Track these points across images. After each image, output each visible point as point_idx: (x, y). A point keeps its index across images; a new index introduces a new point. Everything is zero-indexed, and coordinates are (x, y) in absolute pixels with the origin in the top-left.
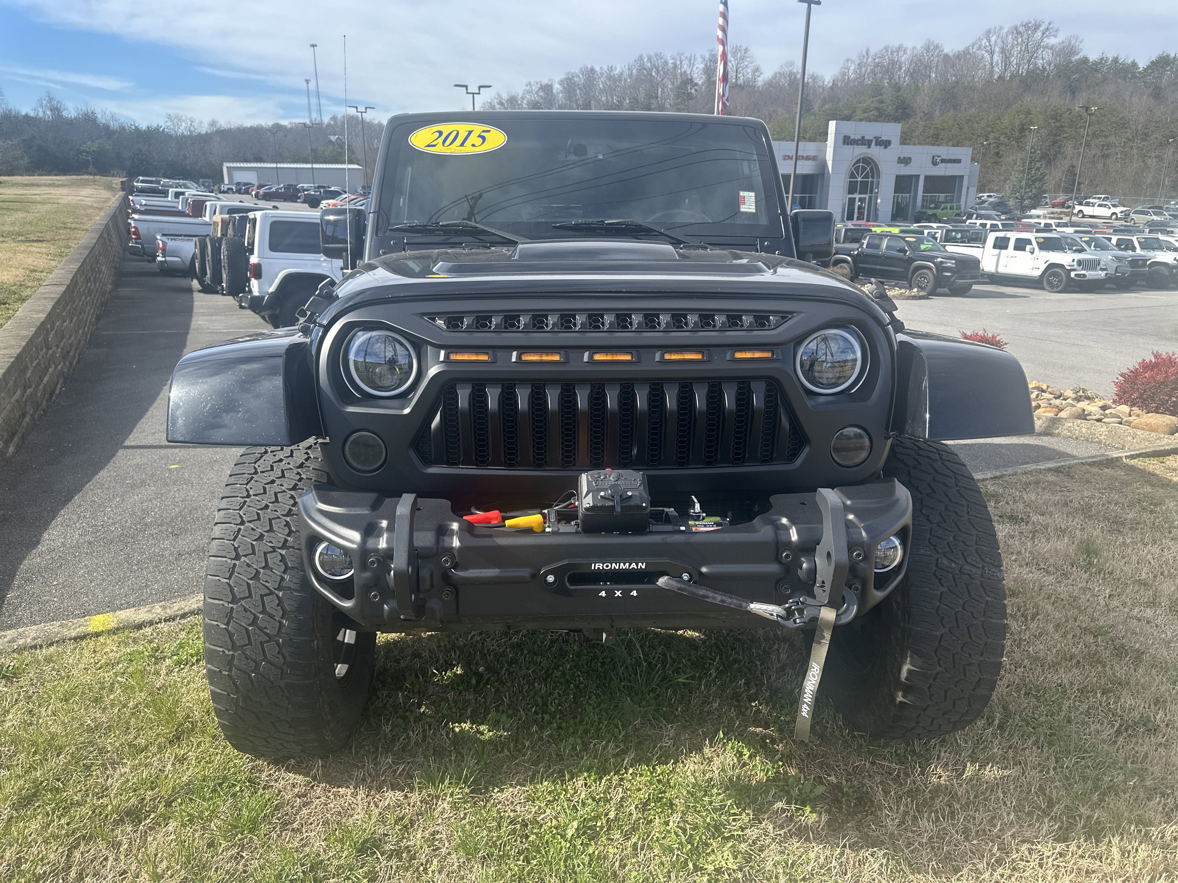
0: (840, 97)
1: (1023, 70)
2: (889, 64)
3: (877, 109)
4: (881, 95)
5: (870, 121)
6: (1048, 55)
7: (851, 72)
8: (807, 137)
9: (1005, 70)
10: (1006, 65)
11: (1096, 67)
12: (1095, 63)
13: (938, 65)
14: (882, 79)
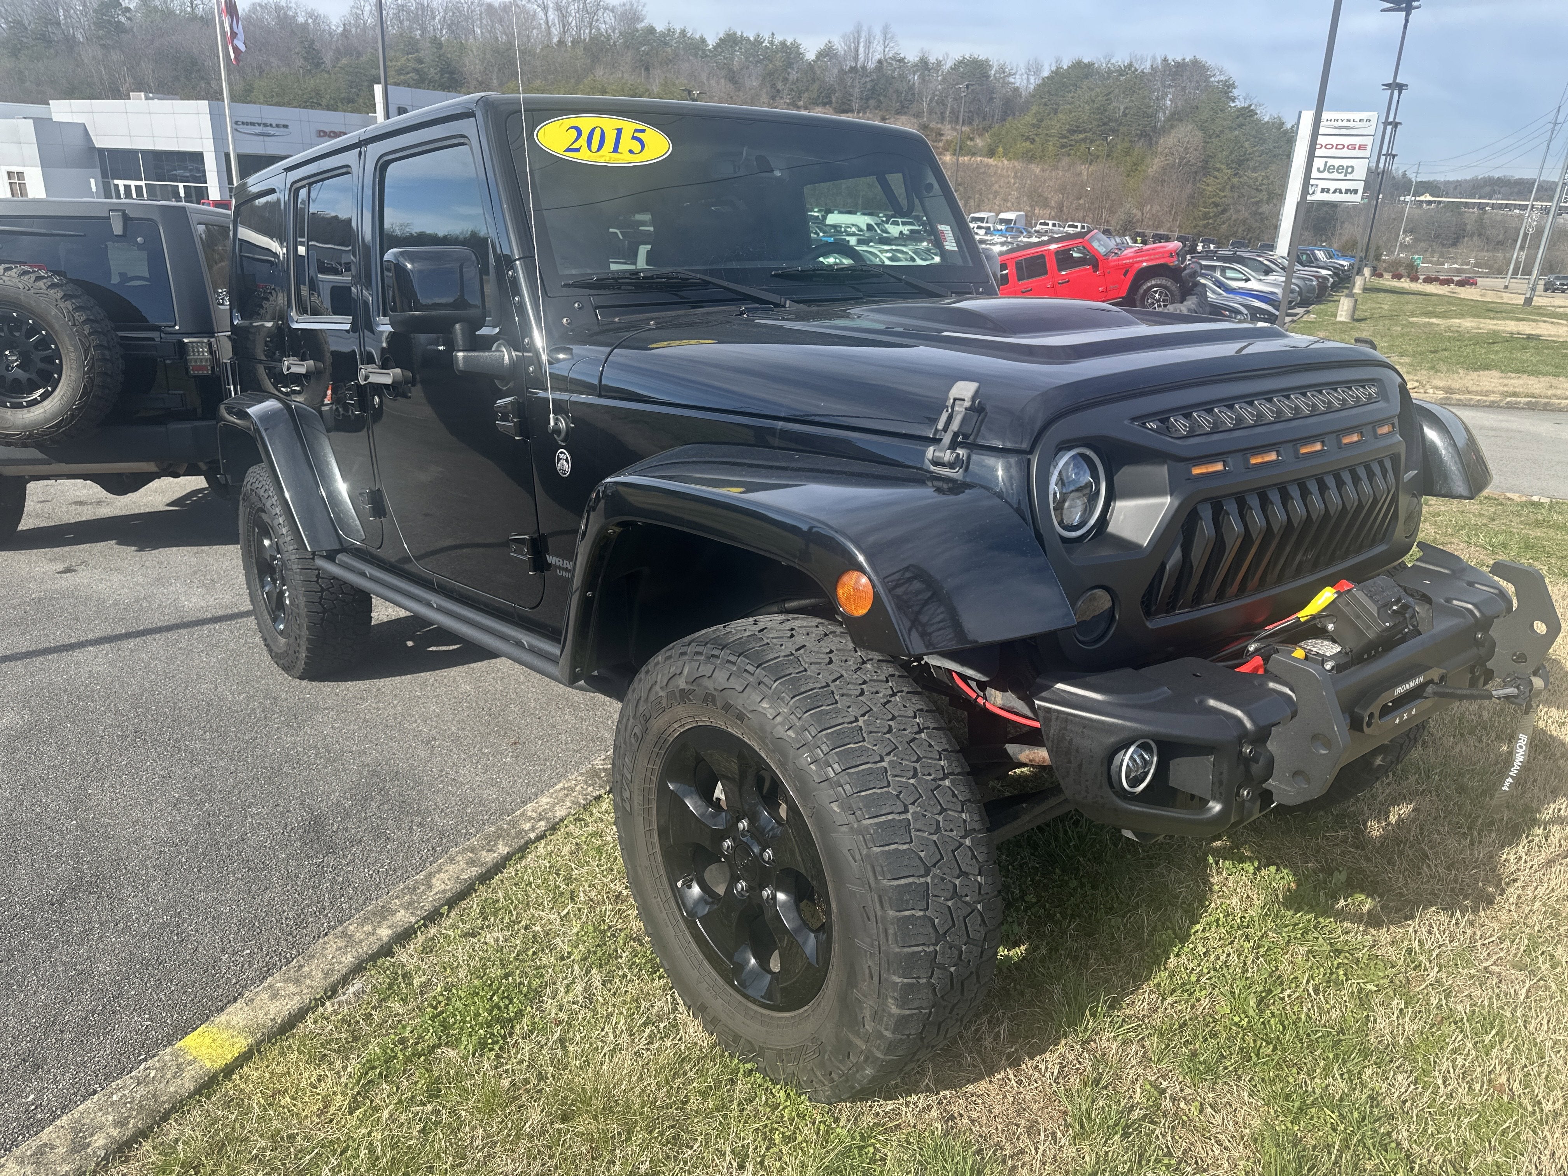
0: (360, 49)
1: (585, 34)
2: (417, 8)
3: (416, 71)
4: (417, 51)
5: (409, 86)
6: (609, 17)
7: (366, 14)
8: (324, 102)
9: (564, 32)
10: (564, 27)
11: (665, 38)
12: (663, 35)
13: (481, 19)
14: (410, 28)
